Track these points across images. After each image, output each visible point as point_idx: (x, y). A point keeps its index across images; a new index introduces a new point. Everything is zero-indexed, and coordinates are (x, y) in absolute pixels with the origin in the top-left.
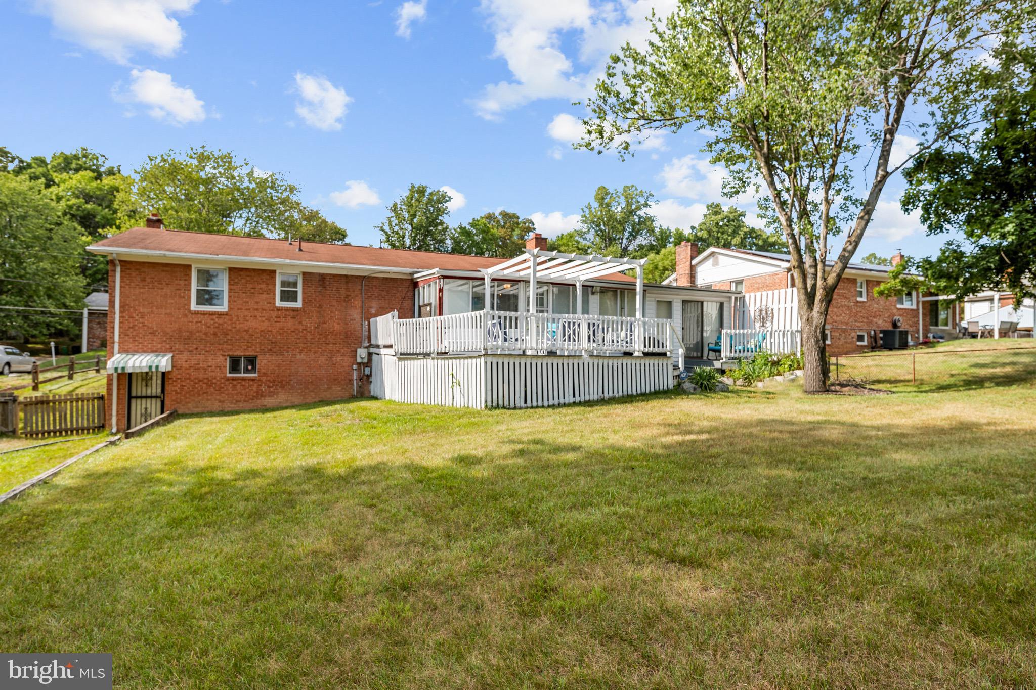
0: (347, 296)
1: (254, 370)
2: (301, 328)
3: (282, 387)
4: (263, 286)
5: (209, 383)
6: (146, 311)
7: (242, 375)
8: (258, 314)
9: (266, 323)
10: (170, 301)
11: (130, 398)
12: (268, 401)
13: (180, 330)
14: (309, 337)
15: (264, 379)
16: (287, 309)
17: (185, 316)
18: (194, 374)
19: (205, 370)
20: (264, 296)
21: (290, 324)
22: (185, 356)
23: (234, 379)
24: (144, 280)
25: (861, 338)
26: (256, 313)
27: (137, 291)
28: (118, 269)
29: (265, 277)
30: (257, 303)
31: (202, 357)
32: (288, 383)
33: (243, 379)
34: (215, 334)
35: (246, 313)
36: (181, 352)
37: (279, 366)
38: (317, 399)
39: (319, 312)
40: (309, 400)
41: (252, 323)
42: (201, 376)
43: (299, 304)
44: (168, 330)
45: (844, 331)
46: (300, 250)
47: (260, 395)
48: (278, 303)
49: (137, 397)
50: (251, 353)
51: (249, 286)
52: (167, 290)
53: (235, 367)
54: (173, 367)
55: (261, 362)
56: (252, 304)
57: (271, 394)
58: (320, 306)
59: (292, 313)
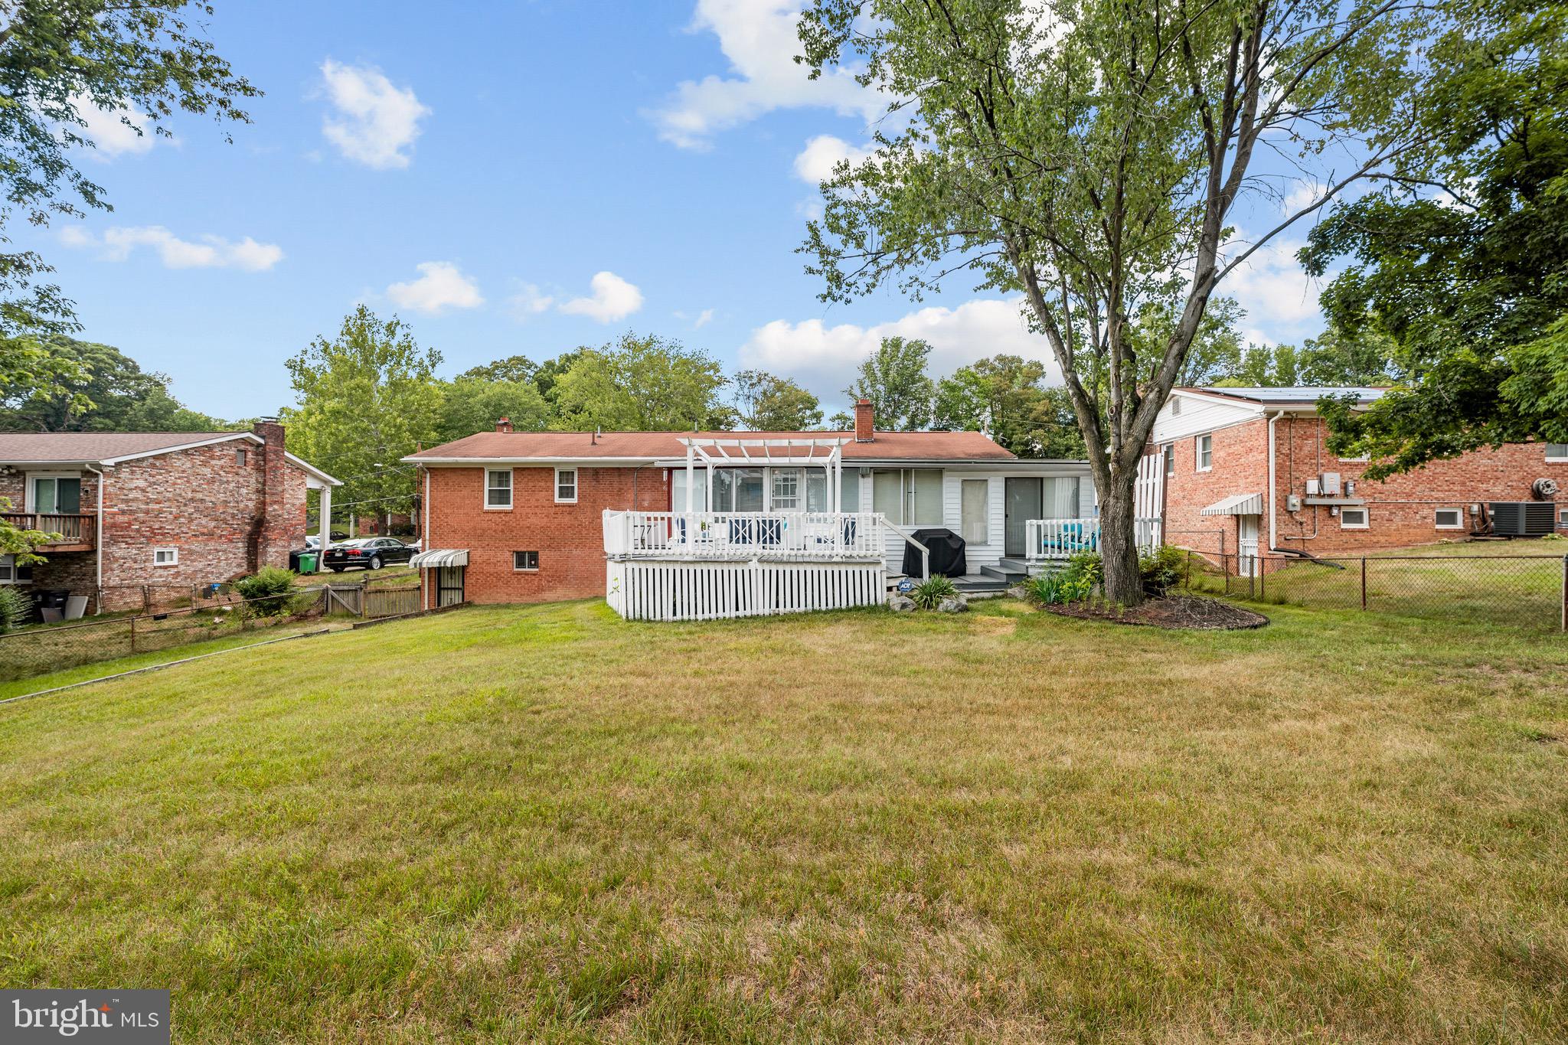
0: (620, 490)
1: (536, 565)
2: (576, 523)
3: (560, 582)
4: (543, 484)
5: (498, 576)
6: (449, 511)
7: (527, 570)
8: (538, 511)
9: (546, 519)
10: (467, 502)
11: (440, 589)
12: (548, 595)
13: (475, 529)
14: (584, 532)
15: (544, 573)
16: (564, 506)
17: (479, 515)
18: (487, 569)
19: (495, 564)
20: (544, 493)
21: (567, 519)
22: (479, 551)
23: (519, 574)
24: (447, 484)
25: (1450, 518)
26: (537, 510)
27: (443, 494)
28: (428, 475)
29: (544, 474)
30: (537, 500)
31: (492, 553)
32: (566, 578)
33: (527, 574)
34: (502, 531)
35: (528, 510)
36: (476, 549)
37: (557, 561)
38: (592, 596)
39: (593, 507)
40: (585, 595)
41: (533, 520)
42: (492, 570)
43: (574, 500)
44: (466, 528)
45: (1402, 507)
46: (594, 443)
47: (540, 589)
48: (557, 500)
49: (444, 589)
50: (532, 549)
51: (531, 484)
52: (465, 492)
53: (520, 564)
54: (468, 561)
55: (543, 557)
56: (533, 502)
57: (551, 589)
58: (595, 501)
59: (568, 509)
